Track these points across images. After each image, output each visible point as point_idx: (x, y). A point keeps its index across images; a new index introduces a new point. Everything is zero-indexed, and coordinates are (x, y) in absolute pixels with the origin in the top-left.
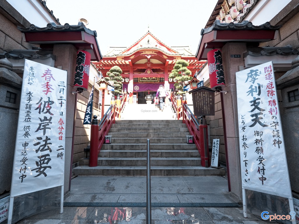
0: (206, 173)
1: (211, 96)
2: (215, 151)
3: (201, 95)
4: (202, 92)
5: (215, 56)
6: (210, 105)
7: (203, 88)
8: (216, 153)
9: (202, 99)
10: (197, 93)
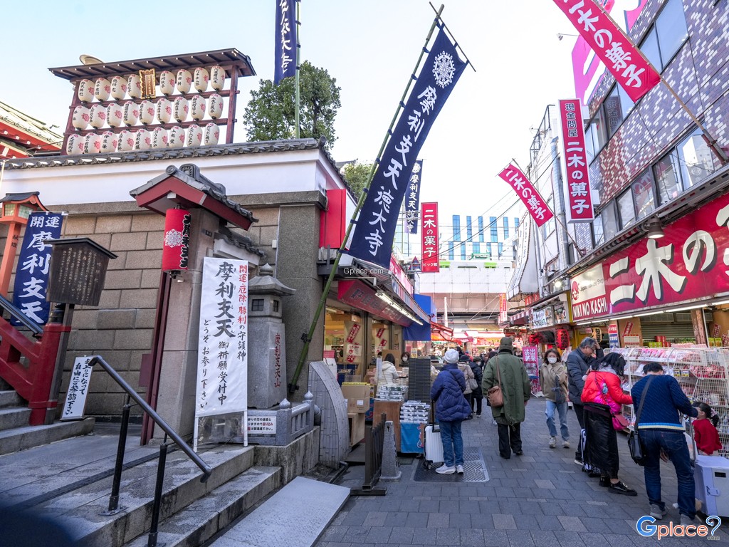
0: (50, 437)
1: (99, 264)
2: (80, 385)
3: (77, 255)
4: (82, 249)
5: (185, 222)
6: (94, 282)
7: (86, 242)
8: (80, 388)
9: (78, 265)
10: (67, 250)
